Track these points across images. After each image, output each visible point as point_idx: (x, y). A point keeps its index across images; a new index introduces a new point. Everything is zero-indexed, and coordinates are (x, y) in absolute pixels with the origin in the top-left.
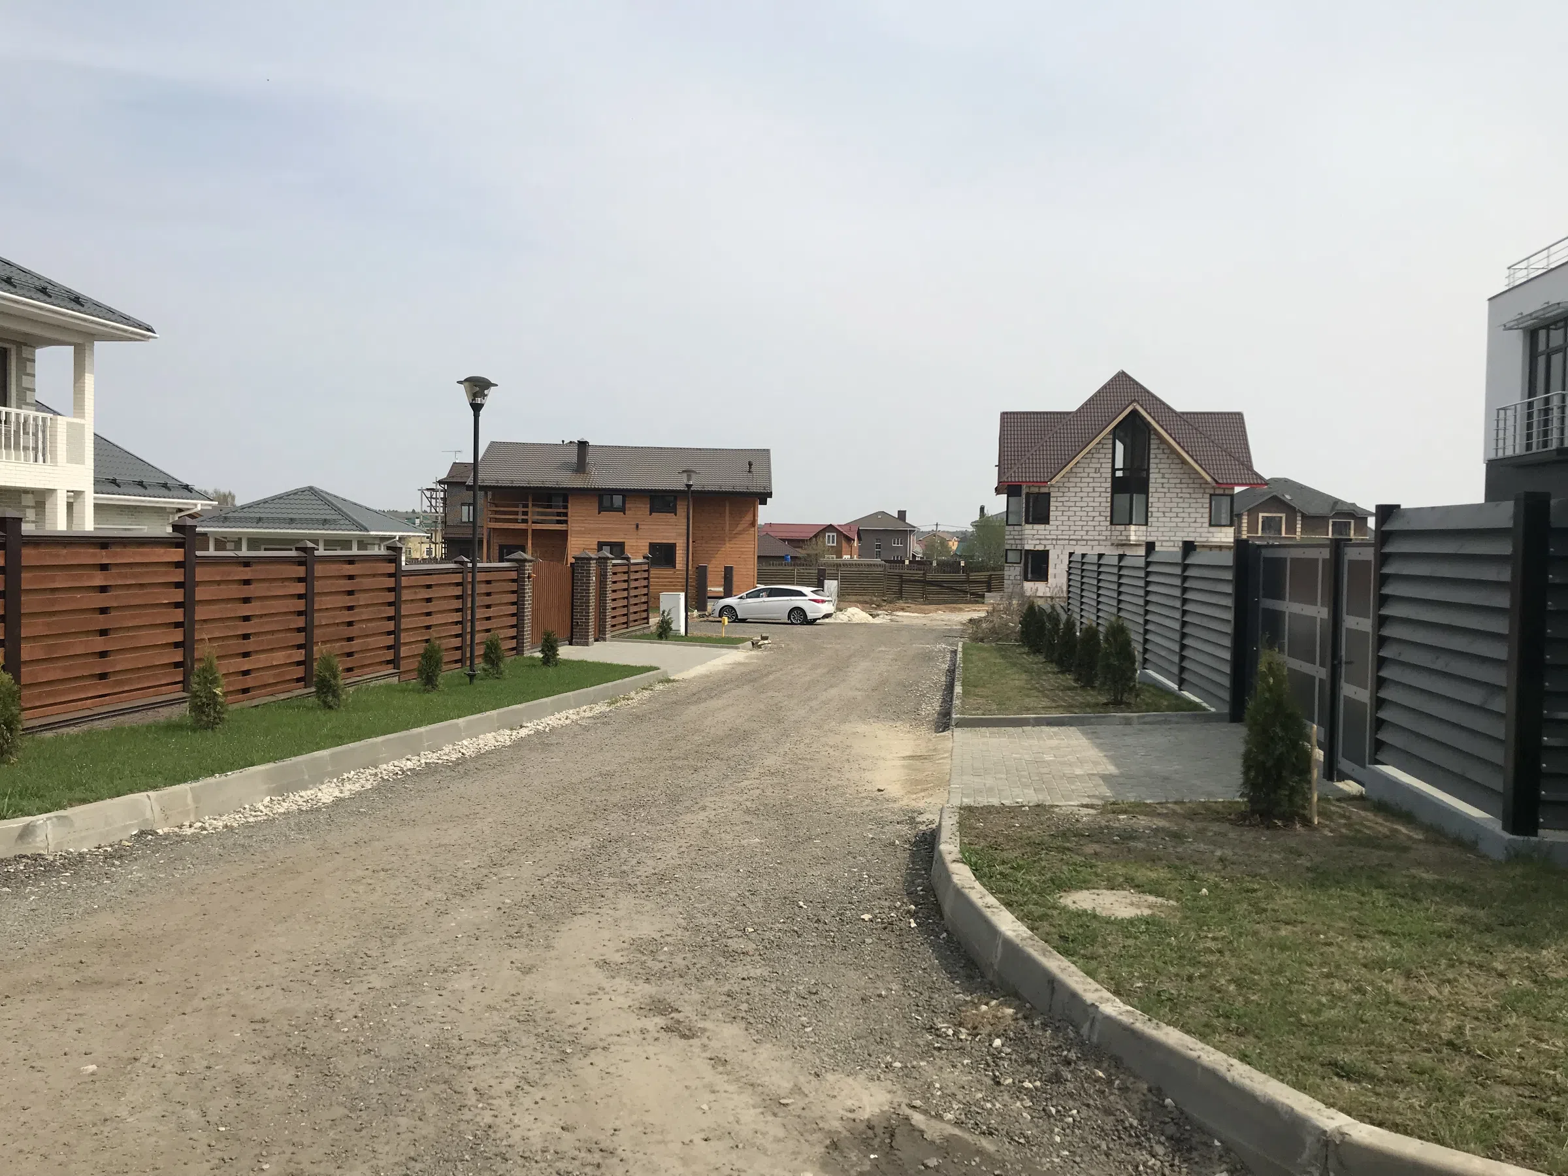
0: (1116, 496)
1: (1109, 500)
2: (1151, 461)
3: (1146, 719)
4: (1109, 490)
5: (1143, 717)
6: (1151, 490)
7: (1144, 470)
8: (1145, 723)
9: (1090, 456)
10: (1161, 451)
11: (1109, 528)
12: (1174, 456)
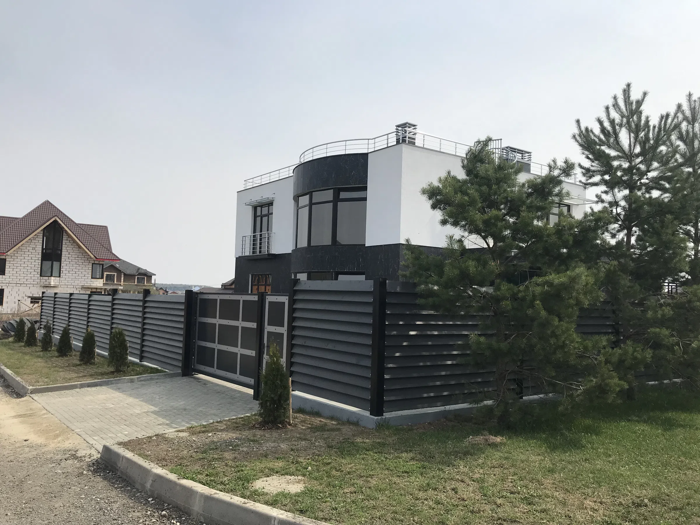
0: (44, 262)
1: (40, 264)
2: (63, 246)
3: (142, 379)
4: (40, 259)
5: (140, 377)
6: (62, 260)
7: (59, 250)
8: (141, 381)
9: (30, 241)
10: (68, 241)
11: (39, 278)
12: (75, 244)
